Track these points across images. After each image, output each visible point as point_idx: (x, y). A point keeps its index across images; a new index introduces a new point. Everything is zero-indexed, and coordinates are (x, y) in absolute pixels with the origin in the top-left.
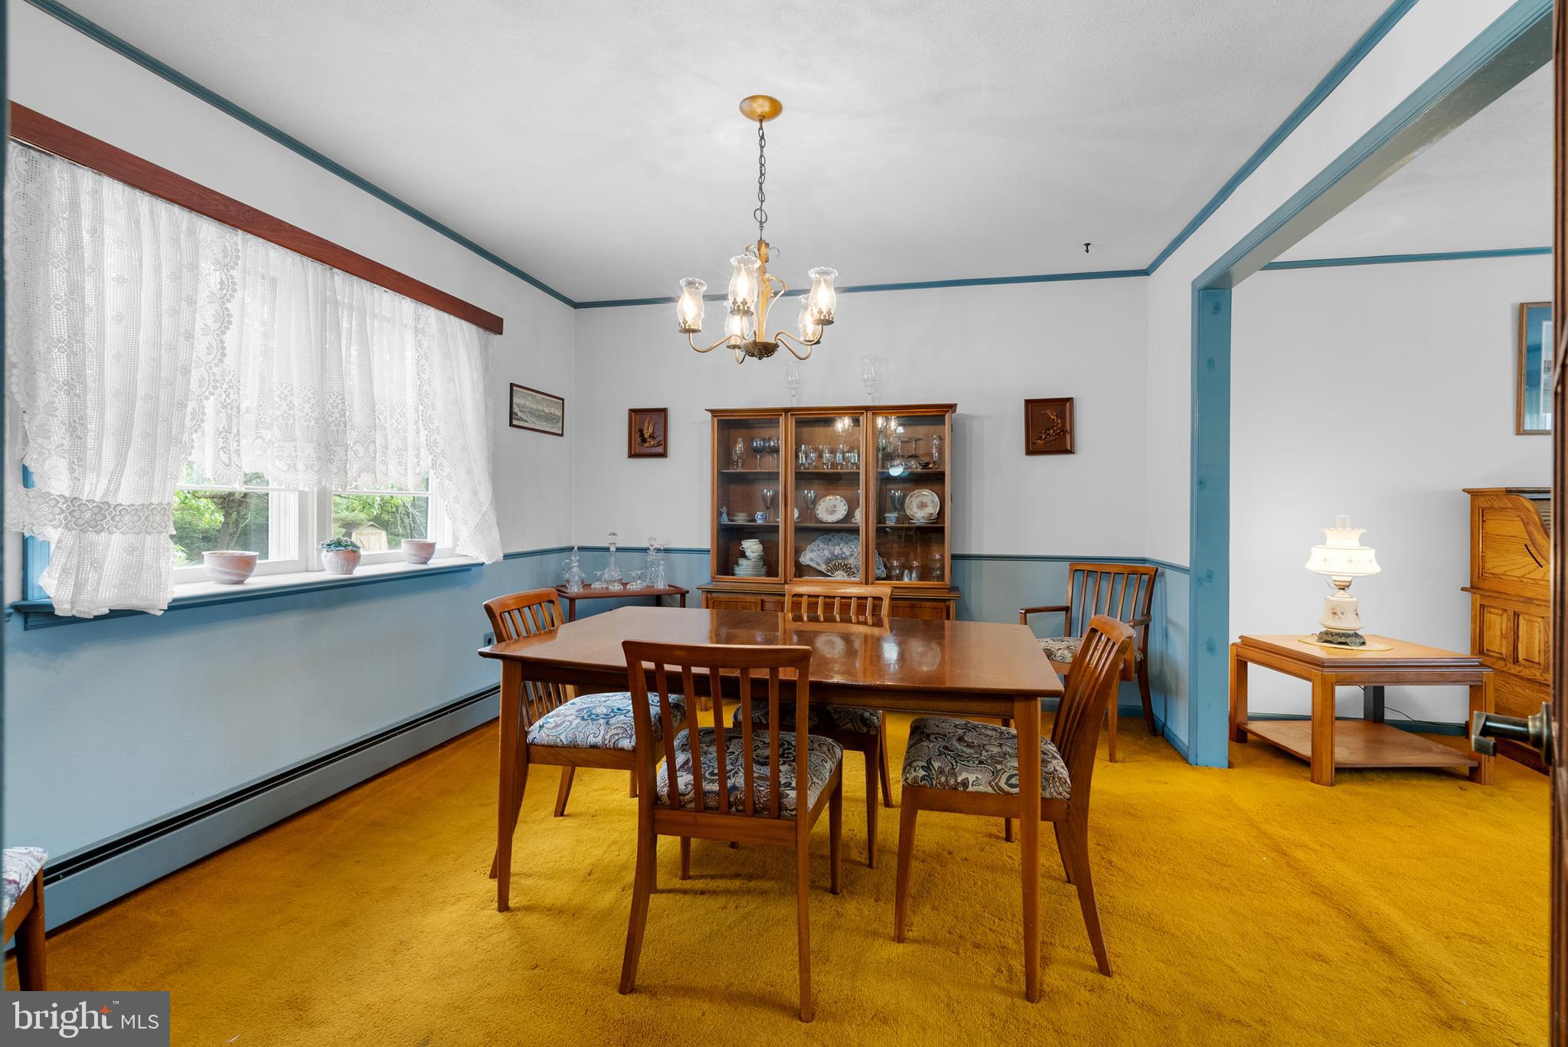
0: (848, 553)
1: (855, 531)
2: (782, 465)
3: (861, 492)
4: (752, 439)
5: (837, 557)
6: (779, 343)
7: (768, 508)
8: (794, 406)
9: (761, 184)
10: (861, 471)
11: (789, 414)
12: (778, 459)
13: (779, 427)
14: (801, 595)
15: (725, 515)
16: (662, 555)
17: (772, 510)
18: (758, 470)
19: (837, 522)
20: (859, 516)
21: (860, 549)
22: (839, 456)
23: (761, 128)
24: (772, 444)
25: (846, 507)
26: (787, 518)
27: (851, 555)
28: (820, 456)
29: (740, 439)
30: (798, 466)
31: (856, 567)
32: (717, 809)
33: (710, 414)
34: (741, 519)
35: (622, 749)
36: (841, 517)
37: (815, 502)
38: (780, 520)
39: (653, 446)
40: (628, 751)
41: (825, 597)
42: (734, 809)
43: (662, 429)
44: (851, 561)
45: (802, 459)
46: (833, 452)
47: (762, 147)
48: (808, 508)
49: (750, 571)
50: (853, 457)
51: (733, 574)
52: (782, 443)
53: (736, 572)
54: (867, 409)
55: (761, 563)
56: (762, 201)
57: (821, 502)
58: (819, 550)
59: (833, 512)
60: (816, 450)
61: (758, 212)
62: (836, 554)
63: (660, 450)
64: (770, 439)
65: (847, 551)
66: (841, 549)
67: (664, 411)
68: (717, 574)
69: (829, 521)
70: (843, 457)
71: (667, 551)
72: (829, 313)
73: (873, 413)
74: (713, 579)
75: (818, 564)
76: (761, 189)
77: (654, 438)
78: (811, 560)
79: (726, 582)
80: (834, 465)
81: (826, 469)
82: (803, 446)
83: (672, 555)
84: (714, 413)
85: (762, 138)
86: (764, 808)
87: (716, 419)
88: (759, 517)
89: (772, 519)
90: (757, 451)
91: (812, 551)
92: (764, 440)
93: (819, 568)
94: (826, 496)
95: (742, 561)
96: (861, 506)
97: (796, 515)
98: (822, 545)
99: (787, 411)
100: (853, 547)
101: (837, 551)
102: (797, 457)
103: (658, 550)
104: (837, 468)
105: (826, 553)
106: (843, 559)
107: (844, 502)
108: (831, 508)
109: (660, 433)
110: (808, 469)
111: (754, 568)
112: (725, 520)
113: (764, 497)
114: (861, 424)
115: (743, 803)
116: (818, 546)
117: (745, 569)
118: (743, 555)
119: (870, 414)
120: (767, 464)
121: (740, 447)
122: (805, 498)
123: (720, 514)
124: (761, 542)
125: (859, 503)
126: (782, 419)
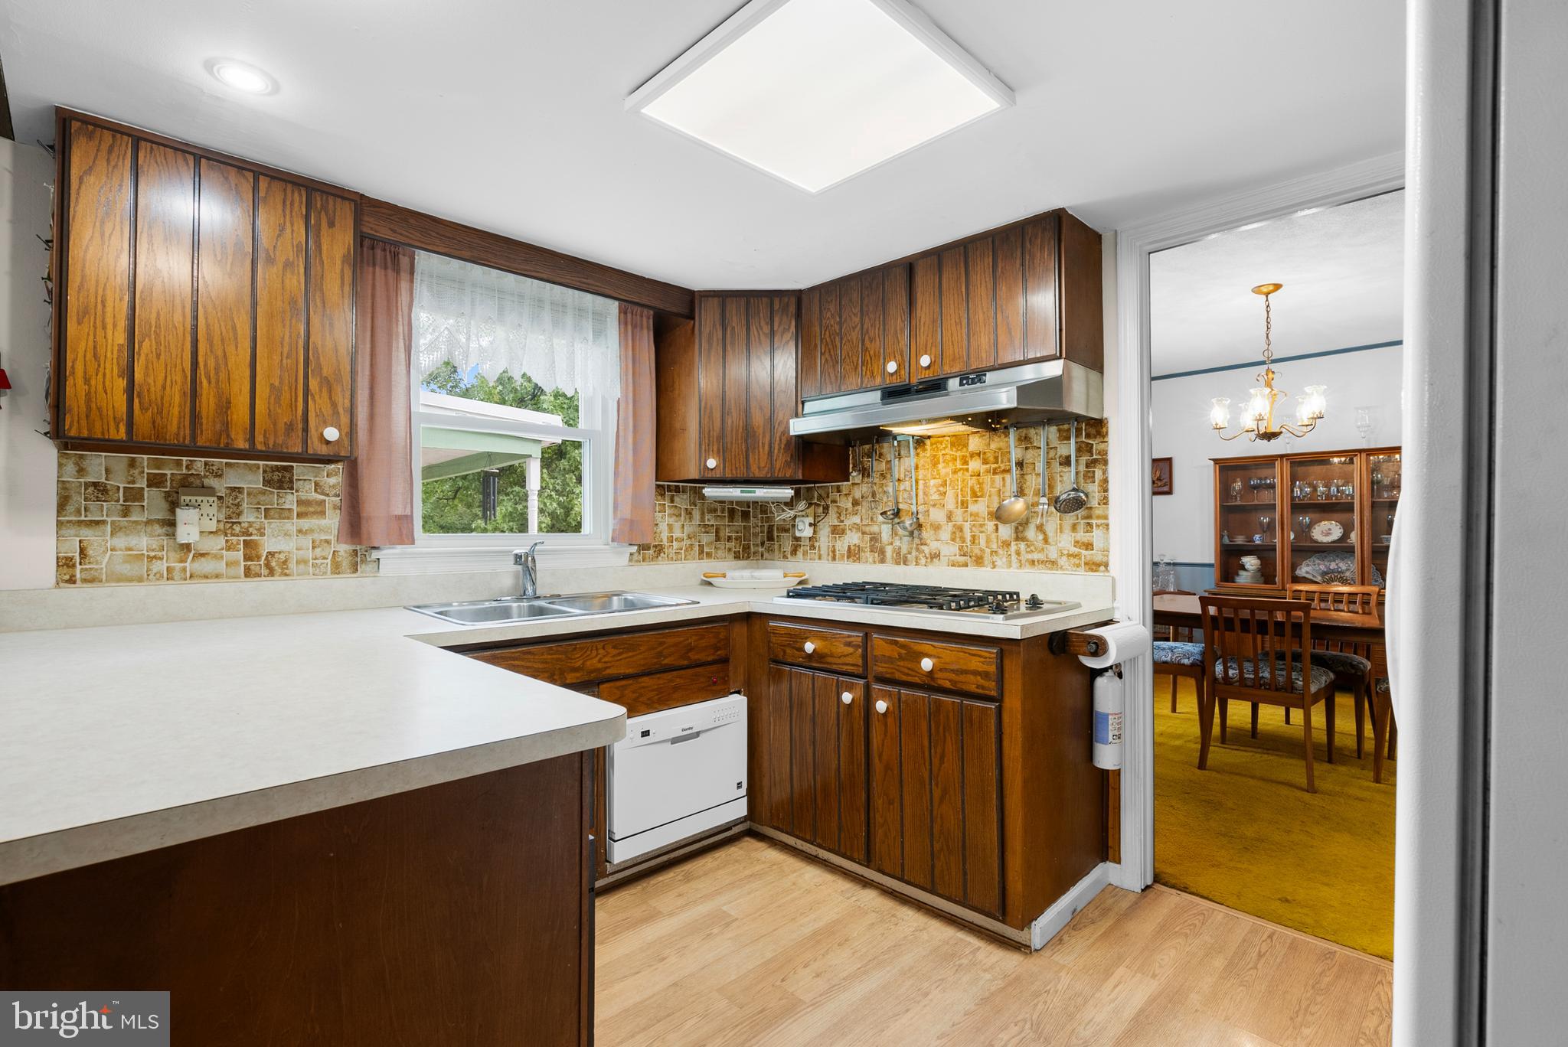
0: (1344, 568)
1: (1350, 550)
2: (1279, 498)
3: (1356, 517)
4: (1250, 479)
5: (1333, 571)
6: (1284, 430)
7: (1264, 532)
8: (1289, 452)
9: (1267, 334)
10: (1355, 501)
11: (1285, 459)
12: (1275, 493)
13: (1275, 467)
14: (1301, 591)
15: (1226, 537)
16: (1172, 567)
17: (1268, 533)
18: (1256, 502)
19: (1331, 543)
20: (1354, 537)
21: (1356, 565)
22: (1333, 489)
23: (1267, 300)
24: (1268, 482)
25: (1342, 530)
26: (1283, 539)
27: (1348, 570)
28: (1315, 488)
29: (1238, 479)
30: (1293, 498)
31: (1352, 580)
32: (1252, 687)
33: (1212, 462)
34: (1240, 540)
35: (1184, 665)
36: (1336, 538)
37: (1310, 526)
38: (1277, 541)
39: (1161, 486)
40: (1187, 666)
41: (1321, 593)
42: (1263, 688)
43: (1168, 473)
44: (1348, 574)
45: (1297, 492)
46: (1327, 486)
47: (1268, 312)
48: (1303, 532)
49: (1249, 580)
50: (1348, 490)
51: (1234, 582)
52: (1277, 481)
53: (1237, 581)
54: (1360, 451)
55: (1259, 574)
56: (1269, 345)
57: (1316, 526)
58: (1315, 565)
59: (1328, 534)
60: (1310, 485)
61: (1266, 352)
62: (1331, 568)
63: (1166, 489)
64: (1266, 478)
65: (1343, 566)
66: (1337, 564)
67: (1169, 460)
68: (1221, 581)
69: (1325, 541)
70: (1338, 489)
71: (1175, 564)
72: (1320, 413)
73: (1367, 455)
74: (1217, 585)
75: (1314, 576)
76: (1267, 337)
77: (1160, 480)
78: (1307, 573)
79: (1228, 588)
80: (1328, 496)
81: (1322, 500)
82: (1298, 482)
83: (1178, 568)
84: (1216, 461)
85: (1268, 306)
86: (1282, 689)
87: (1217, 466)
88: (1257, 538)
89: (1268, 540)
90: (1255, 487)
91: (1308, 565)
92: (1261, 479)
93: (1315, 579)
94: (1321, 521)
95: (1242, 573)
96: (1356, 529)
97: (1292, 537)
98: (1317, 561)
99: (1282, 456)
100: (1349, 562)
101: (1333, 566)
102: (1292, 491)
103: (1168, 564)
104: (1332, 499)
105: (1322, 567)
106: (1339, 572)
107: (1339, 526)
108: (1327, 531)
109: (1166, 476)
110: (1303, 500)
111: (1252, 577)
112: (1226, 541)
113: (1261, 524)
114: (1355, 462)
115: (1269, 685)
116: (1314, 561)
117: (1244, 579)
118: (1243, 568)
119: (1364, 455)
120: (1265, 497)
121: (1238, 485)
122: (1300, 524)
123: (1222, 537)
124: (1259, 558)
125: (1354, 526)
126: (1278, 464)
